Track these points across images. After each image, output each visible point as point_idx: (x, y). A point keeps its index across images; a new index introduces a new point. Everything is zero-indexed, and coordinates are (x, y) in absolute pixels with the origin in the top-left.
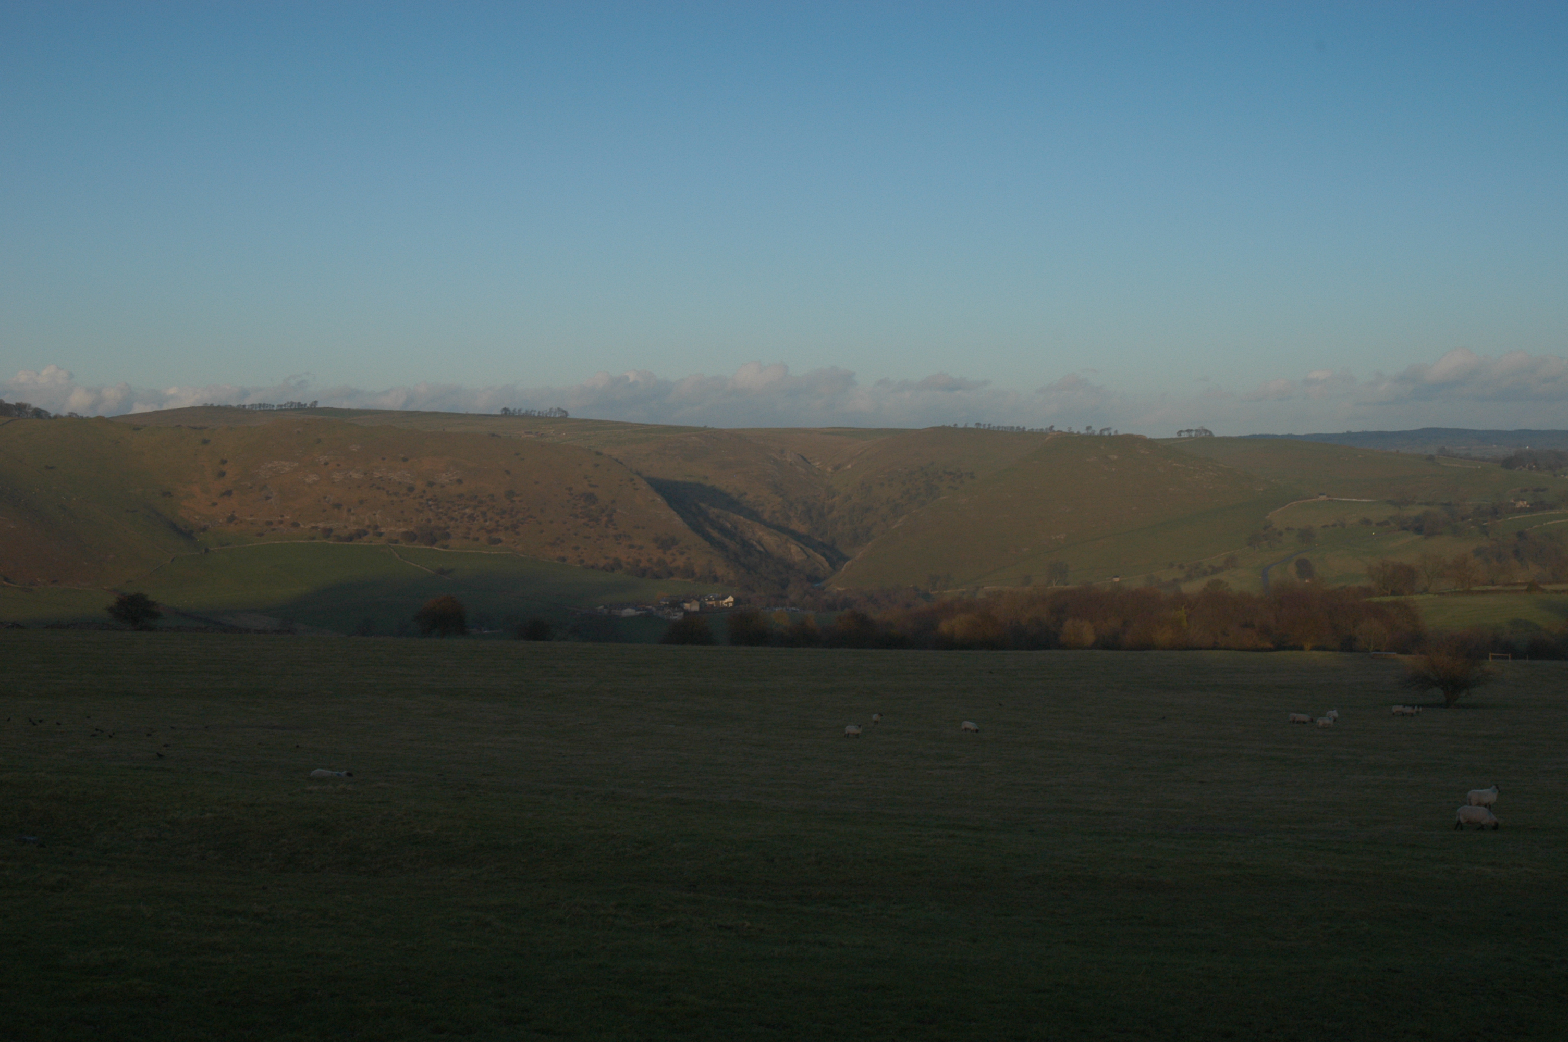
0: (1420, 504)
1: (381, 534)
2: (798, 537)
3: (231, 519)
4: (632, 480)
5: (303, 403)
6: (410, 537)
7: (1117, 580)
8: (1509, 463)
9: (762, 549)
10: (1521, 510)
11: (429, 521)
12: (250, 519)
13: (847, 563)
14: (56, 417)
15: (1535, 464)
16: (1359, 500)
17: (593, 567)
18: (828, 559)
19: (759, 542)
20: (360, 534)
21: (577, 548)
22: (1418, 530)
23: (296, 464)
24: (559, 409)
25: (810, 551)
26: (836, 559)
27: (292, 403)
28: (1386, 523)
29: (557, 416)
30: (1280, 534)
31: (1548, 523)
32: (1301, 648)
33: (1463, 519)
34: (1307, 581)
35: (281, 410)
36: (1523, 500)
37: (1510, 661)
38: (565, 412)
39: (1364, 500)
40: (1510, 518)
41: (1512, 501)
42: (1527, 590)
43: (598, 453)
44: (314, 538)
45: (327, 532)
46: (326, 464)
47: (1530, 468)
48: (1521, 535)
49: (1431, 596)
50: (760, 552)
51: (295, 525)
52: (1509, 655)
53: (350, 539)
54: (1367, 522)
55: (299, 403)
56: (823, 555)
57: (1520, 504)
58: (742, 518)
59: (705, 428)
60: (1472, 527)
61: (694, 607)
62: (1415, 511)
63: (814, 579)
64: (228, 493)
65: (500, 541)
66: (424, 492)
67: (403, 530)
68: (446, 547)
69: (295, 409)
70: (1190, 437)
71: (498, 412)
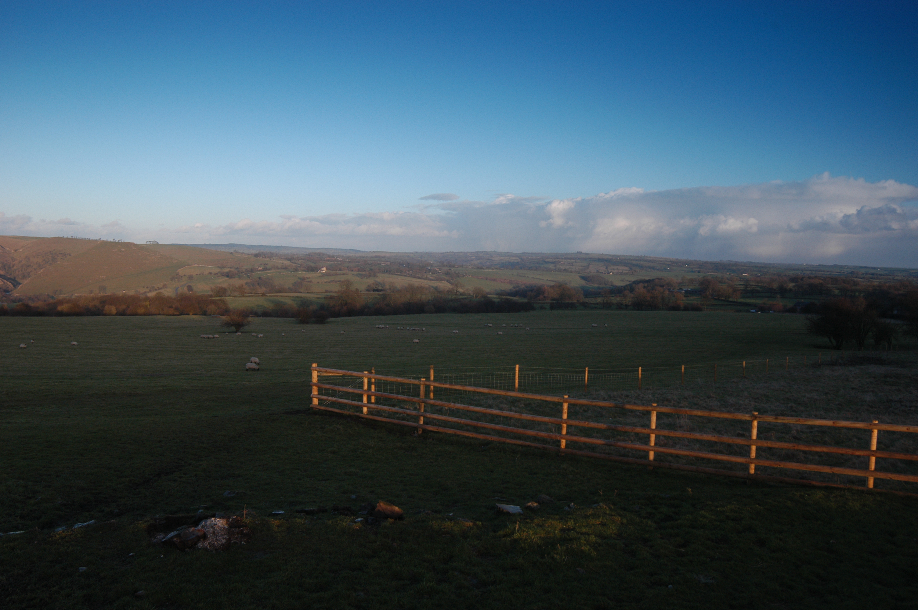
0: (228, 268)
7: (124, 292)
8: (256, 255)
10: (260, 270)
13: (21, 285)
15: (264, 256)
16: (208, 266)
18: (13, 284)
22: (228, 276)
25: (5, 281)
26: (16, 284)
28: (217, 274)
30: (182, 277)
31: (268, 275)
32: (189, 314)
33: (242, 273)
34: (191, 292)
36: (261, 267)
37: (256, 318)
39: (210, 266)
40: (256, 273)
41: (257, 267)
42: (262, 296)
48: (260, 278)
49: (232, 297)
52: (256, 316)
54: (211, 273)
56: (10, 282)
60: (245, 275)
62: (226, 270)
63: (6, 291)
70: (151, 244)
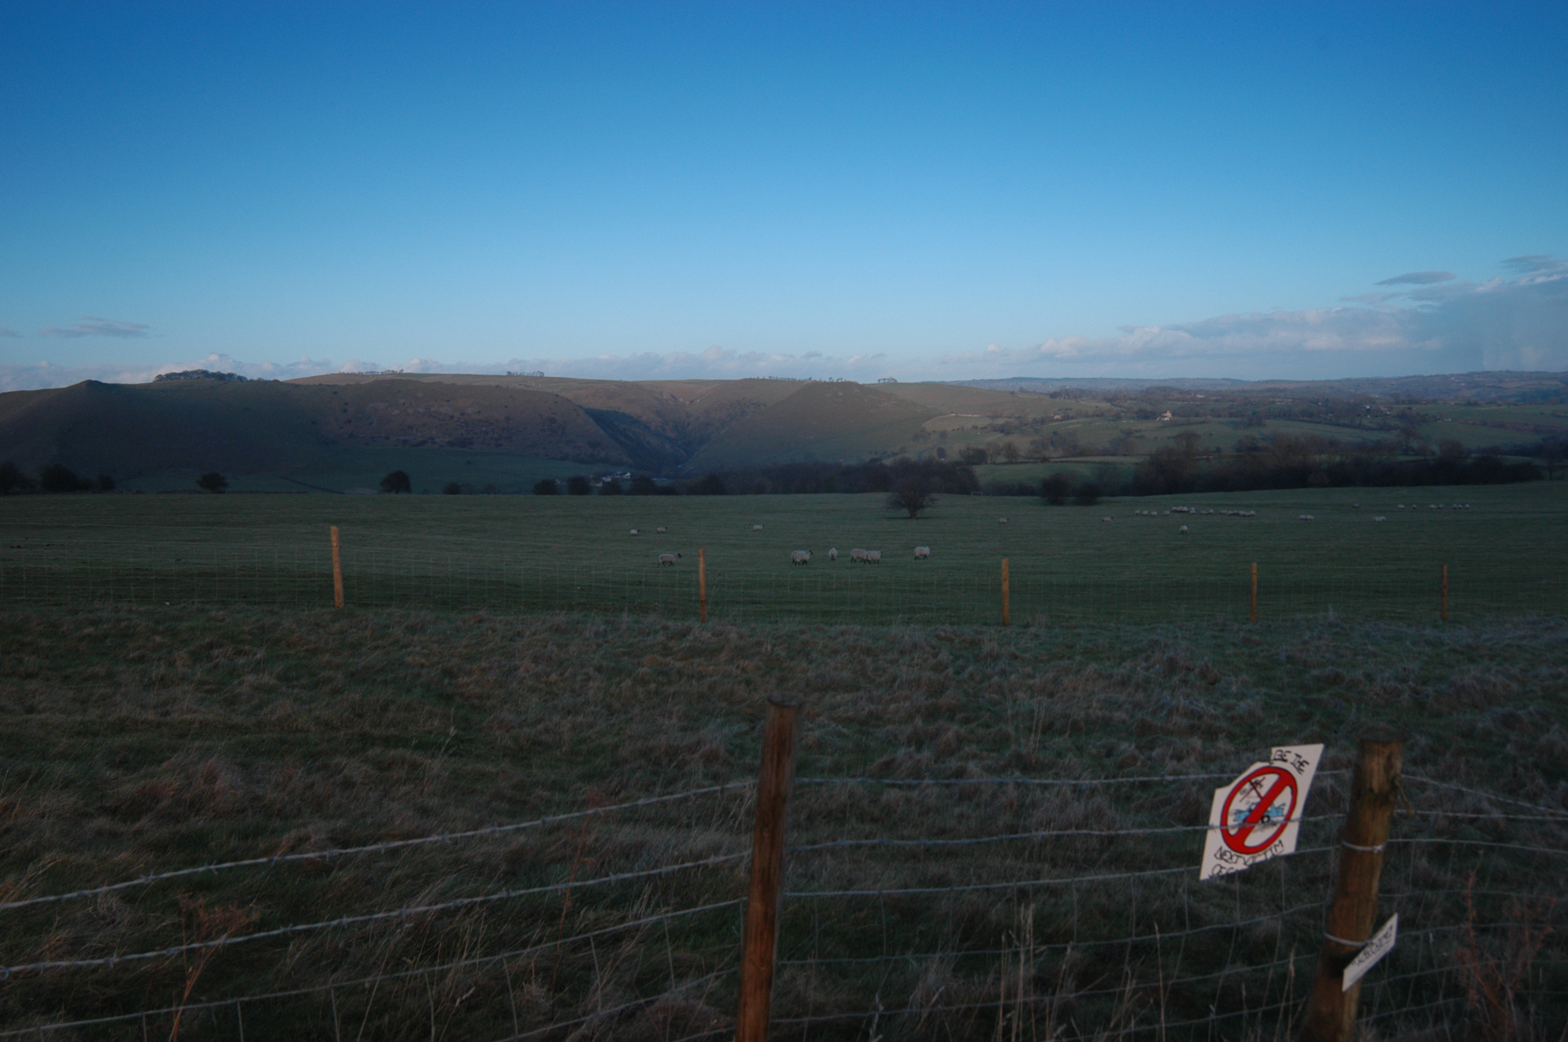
0: (1005, 417)
1: (434, 443)
3: (351, 436)
4: (576, 410)
5: (395, 370)
6: (450, 443)
8: (1054, 395)
9: (649, 447)
10: (1057, 420)
12: (362, 435)
13: (696, 454)
14: (251, 381)
15: (1068, 396)
16: (972, 416)
18: (686, 452)
19: (648, 443)
20: (424, 443)
21: (545, 448)
22: (1002, 431)
24: (539, 372)
25: (676, 448)
26: (690, 451)
27: (389, 371)
28: (986, 428)
29: (538, 375)
30: (930, 434)
31: (1070, 427)
33: (1025, 425)
34: (943, 459)
35: (383, 374)
36: (1058, 415)
38: (543, 374)
39: (975, 416)
40: (1050, 425)
41: (1052, 415)
42: (1042, 462)
43: (557, 395)
44: (398, 445)
45: (405, 442)
46: (404, 404)
47: (1065, 398)
48: (1055, 433)
49: (991, 465)
50: (648, 449)
51: (387, 438)
53: (418, 445)
54: (975, 427)
56: (683, 449)
57: (1056, 417)
58: (639, 430)
60: (1030, 429)
61: (609, 479)
62: (1001, 421)
63: (678, 462)
64: (349, 421)
65: (502, 445)
66: (460, 418)
67: (448, 440)
68: (472, 449)
69: (391, 375)
70: (885, 383)
71: (505, 374)
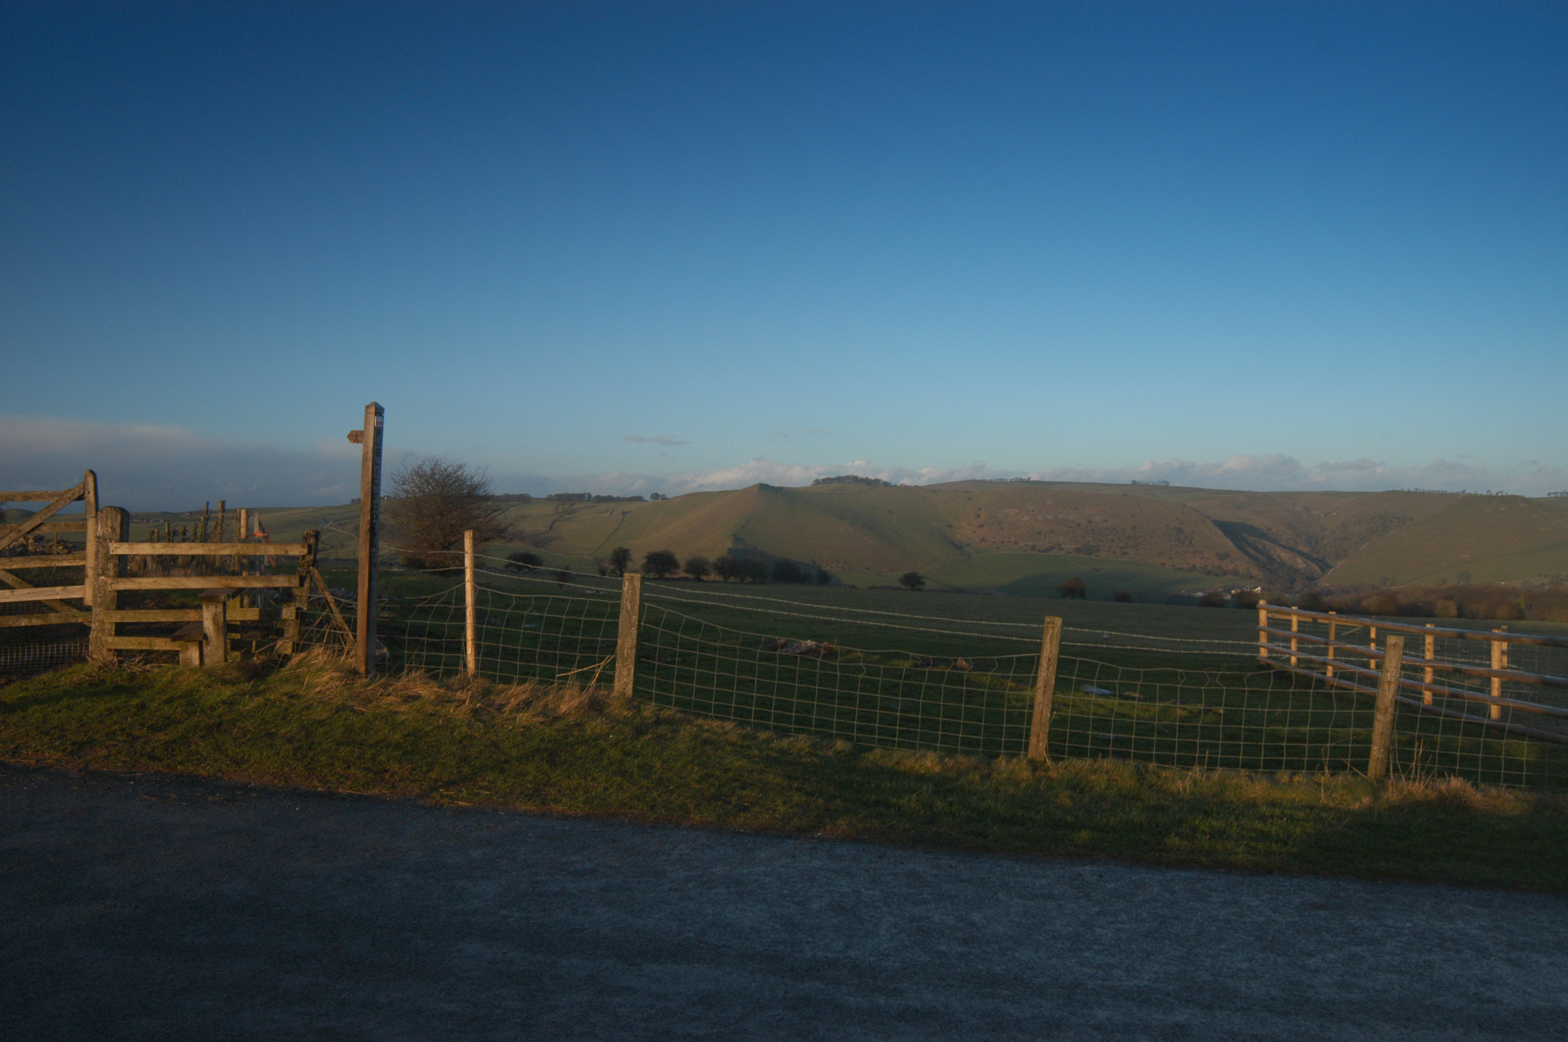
1: (1062, 549)
2: (1301, 554)
3: (983, 540)
4: (1204, 520)
5: (1023, 478)
6: (1078, 550)
9: (1280, 561)
11: (1089, 542)
12: (992, 540)
13: (1332, 570)
14: (895, 486)
17: (1180, 569)
18: (1320, 567)
19: (1279, 557)
20: (1051, 549)
21: (1171, 558)
23: (1017, 511)
24: (1164, 481)
25: (1310, 562)
26: (1325, 567)
27: (1017, 478)
29: (1163, 485)
35: (1012, 482)
38: (1167, 483)
43: (1184, 505)
44: (1026, 551)
45: (1033, 548)
46: (1034, 510)
50: (1279, 563)
51: (1016, 543)
53: (1046, 551)
55: (1021, 479)
56: (1317, 565)
58: (1268, 543)
59: (1249, 492)
61: (1238, 592)
63: (1311, 578)
64: (982, 526)
65: (1127, 553)
66: (1086, 526)
67: (1074, 547)
68: (1098, 556)
69: (1019, 482)
70: (1557, 497)
71: (1130, 483)
